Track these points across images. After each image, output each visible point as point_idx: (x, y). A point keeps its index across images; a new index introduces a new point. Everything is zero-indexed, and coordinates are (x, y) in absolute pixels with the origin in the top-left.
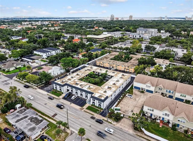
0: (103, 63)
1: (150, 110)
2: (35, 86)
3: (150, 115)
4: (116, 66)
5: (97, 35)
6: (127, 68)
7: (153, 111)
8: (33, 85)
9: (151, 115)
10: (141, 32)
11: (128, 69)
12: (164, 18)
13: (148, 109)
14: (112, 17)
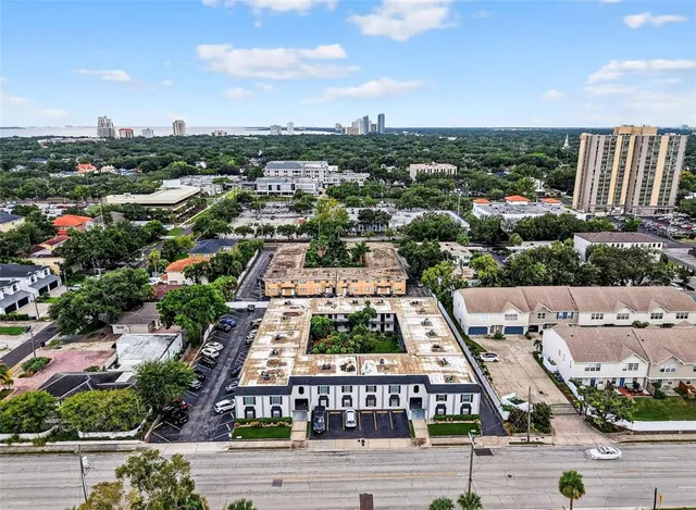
0: (293, 285)
1: (593, 369)
2: (128, 438)
3: (588, 384)
4: (345, 285)
5: (148, 193)
6: (383, 283)
7: (598, 369)
8: (107, 439)
9: (593, 381)
10: (281, 173)
11: (389, 284)
12: (285, 129)
13: (587, 370)
14: (104, 124)
